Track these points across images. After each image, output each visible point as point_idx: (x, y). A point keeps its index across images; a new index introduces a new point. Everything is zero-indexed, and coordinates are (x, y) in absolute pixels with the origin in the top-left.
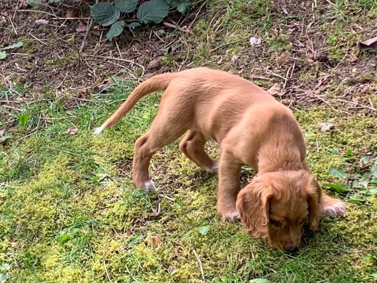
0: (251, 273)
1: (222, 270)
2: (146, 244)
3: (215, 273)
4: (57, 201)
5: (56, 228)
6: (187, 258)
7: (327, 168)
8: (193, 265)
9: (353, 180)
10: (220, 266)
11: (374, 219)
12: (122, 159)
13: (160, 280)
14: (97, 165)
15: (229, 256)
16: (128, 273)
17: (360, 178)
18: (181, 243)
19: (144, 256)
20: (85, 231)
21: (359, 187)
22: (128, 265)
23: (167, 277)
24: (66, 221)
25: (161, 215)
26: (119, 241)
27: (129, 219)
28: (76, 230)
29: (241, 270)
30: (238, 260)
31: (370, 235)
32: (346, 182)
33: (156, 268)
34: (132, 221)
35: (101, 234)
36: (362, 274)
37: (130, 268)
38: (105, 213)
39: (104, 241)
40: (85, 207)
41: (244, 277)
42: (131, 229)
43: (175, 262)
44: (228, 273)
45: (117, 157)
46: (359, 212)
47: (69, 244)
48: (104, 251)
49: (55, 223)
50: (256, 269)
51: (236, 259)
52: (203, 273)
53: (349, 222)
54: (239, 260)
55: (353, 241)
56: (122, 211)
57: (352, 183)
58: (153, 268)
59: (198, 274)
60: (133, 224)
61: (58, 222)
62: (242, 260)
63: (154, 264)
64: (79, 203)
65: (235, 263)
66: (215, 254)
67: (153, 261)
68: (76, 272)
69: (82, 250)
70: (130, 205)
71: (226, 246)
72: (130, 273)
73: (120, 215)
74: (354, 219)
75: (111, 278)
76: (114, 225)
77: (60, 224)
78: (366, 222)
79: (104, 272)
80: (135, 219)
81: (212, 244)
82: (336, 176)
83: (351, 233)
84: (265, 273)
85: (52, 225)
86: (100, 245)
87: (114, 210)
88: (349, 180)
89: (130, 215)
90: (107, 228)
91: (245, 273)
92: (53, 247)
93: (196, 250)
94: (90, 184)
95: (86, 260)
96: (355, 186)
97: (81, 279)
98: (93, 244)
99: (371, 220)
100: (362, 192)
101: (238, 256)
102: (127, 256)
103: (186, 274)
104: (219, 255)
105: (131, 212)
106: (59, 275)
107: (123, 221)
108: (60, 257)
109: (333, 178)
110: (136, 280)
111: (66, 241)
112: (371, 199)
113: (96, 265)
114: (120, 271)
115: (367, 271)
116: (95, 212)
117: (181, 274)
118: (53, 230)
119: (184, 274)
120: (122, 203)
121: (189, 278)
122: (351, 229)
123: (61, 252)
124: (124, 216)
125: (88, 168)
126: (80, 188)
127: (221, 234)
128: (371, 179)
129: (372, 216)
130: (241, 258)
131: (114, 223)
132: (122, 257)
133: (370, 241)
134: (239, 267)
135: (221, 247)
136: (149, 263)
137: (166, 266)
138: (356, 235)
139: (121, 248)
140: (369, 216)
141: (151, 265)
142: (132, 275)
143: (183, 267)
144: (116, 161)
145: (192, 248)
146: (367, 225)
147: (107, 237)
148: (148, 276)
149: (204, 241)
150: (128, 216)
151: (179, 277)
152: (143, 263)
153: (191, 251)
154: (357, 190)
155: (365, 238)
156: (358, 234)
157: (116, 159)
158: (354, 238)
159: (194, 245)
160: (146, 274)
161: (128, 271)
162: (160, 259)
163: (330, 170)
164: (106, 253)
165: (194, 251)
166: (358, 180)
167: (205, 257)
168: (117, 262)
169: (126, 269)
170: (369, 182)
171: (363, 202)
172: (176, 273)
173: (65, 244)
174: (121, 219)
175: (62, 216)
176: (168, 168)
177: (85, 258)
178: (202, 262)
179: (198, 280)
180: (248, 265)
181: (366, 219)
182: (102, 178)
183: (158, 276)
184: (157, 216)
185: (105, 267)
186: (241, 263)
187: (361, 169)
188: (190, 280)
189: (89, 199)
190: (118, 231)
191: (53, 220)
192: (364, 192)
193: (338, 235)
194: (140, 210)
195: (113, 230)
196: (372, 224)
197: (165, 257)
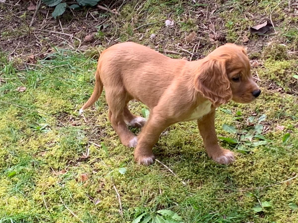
0: (158, 205)
1: (136, 203)
2: (77, 180)
3: (131, 204)
4: (7, 144)
5: (6, 165)
6: (109, 192)
7: (221, 125)
8: (113, 198)
9: (241, 135)
10: (135, 199)
11: (256, 166)
12: (60, 112)
13: (86, 209)
14: (40, 116)
15: (142, 191)
16: (61, 203)
17: (247, 133)
18: (104, 180)
19: (75, 190)
20: (29, 168)
21: (245, 140)
22: (61, 196)
23: (92, 207)
24: (13, 160)
25: (89, 157)
26: (55, 177)
27: (64, 160)
28: (21, 168)
29: (151, 202)
30: (148, 195)
31: (252, 178)
32: (236, 136)
33: (84, 199)
34: (66, 162)
35: (41, 171)
36: (245, 208)
37: (63, 199)
38: (45, 154)
39: (43, 177)
40: (29, 149)
41: (153, 208)
42: (65, 168)
43: (99, 195)
44: (141, 204)
45: (57, 111)
46: (245, 160)
47: (15, 178)
48: (43, 185)
49: (5, 161)
50: (163, 202)
51: (147, 194)
52: (120, 204)
53: (237, 167)
54: (150, 195)
55: (239, 183)
56: (59, 154)
57: (240, 137)
58: (82, 199)
59: (117, 205)
60: (67, 164)
61: (7, 160)
62: (152, 195)
63: (82, 196)
64: (24, 146)
65: (146, 197)
66: (131, 189)
67: (82, 193)
68: (20, 201)
69: (25, 184)
70: (65, 149)
71: (140, 183)
72: (63, 202)
73: (57, 157)
74: (240, 165)
75: (48, 206)
76: (52, 165)
77: (9, 162)
78: (250, 167)
79: (43, 201)
80: (69, 161)
81: (129, 182)
82: (228, 132)
83: (237, 176)
84: (169, 206)
85: (2, 163)
86: (40, 180)
87: (52, 153)
88: (238, 134)
89: (64, 157)
90: (46, 166)
91: (154, 205)
92: (2, 181)
93: (116, 186)
94: (34, 131)
95: (28, 191)
96: (243, 139)
97: (24, 206)
98: (34, 179)
99: (254, 166)
100: (247, 144)
101: (149, 191)
102: (61, 189)
103: (108, 205)
104: (134, 191)
105: (66, 154)
106: (7, 203)
107: (59, 161)
108: (8, 189)
109: (226, 133)
110: (67, 208)
111: (13, 176)
112: (254, 150)
113: (36, 196)
114: (55, 201)
115: (249, 206)
116: (37, 154)
117: (104, 204)
118: (3, 167)
119: (106, 205)
120: (59, 147)
121: (110, 208)
122: (238, 173)
123: (8, 184)
124: (60, 158)
125: (33, 118)
126: (26, 134)
127: (137, 174)
128: (255, 134)
129: (254, 163)
130: (151, 193)
131: (52, 163)
132: (57, 190)
133: (252, 183)
134: (149, 201)
135: (136, 185)
136: (78, 195)
137: (92, 198)
138: (242, 178)
139: (57, 183)
140: (252, 163)
141: (80, 196)
142: (64, 204)
143: (105, 199)
144: (56, 114)
145: (113, 184)
146: (251, 170)
147: (45, 174)
148: (78, 206)
149: (123, 179)
150: (63, 158)
151: (102, 207)
152: (74, 195)
153: (112, 187)
154: (244, 143)
155: (248, 180)
156: (243, 177)
157: (56, 113)
158: (240, 180)
159: (114, 182)
160: (76, 204)
161: (61, 201)
162: (87, 192)
163: (223, 126)
164: (44, 186)
165: (114, 187)
166: (245, 135)
167: (123, 191)
168: (53, 194)
169: (60, 200)
170: (253, 137)
171: (248, 152)
172: (99, 204)
173: (12, 179)
174: (58, 160)
175: (11, 156)
176: (96, 120)
177: (28, 190)
178: (121, 195)
179: (116, 209)
180: (156, 198)
181: (250, 165)
182: (44, 127)
183: (85, 206)
184: (86, 159)
185: (43, 197)
186: (151, 197)
187: (248, 126)
188: (110, 209)
189: (33, 143)
190: (55, 170)
191: (3, 159)
192: (249, 144)
193: (227, 177)
194: (73, 153)
195: (51, 168)
196: (254, 170)
197: (91, 191)
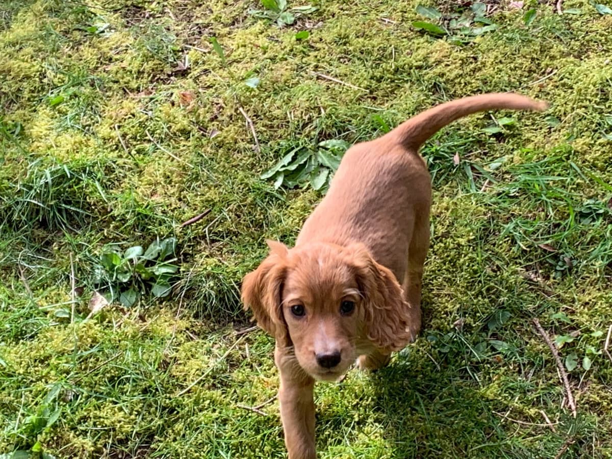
0: (320, 133)
1: (280, 132)
2: (173, 104)
3: (272, 136)
4: (41, 56)
5: (43, 89)
6: (231, 119)
7: (413, 7)
8: (240, 127)
9: (450, 20)
10: (278, 127)
11: (482, 63)
12: (127, 6)
13: (196, 147)
14: (92, 13)
15: (290, 113)
16: (149, 141)
17: (459, 17)
18: (221, 101)
19: (172, 118)
20: (86, 90)
21: (458, 27)
22: (149, 130)
23: (205, 142)
24: (56, 80)
25: (189, 69)
26: (134, 101)
27: (146, 75)
28: (72, 90)
29: (307, 129)
30: (302, 117)
31: (478, 82)
32: (441, 22)
33: (189, 132)
34: (150, 78)
35: (108, 94)
36: (471, 128)
37: (152, 133)
38: (112, 67)
39: (112, 102)
40: (82, 62)
41: (312, 139)
42: (150, 88)
43: (215, 123)
44: (290, 134)
45: (121, 4)
46: (463, 55)
47: (62, 107)
48: (114, 115)
49: (42, 82)
50: (328, 127)
51: (300, 116)
52: (254, 134)
53: (450, 67)
54: (304, 118)
55: (455, 92)
56: (136, 65)
57: (448, 24)
58: (186, 133)
59: (249, 136)
60: (151, 82)
61: (45, 81)
62: (308, 116)
63: (186, 126)
64: (73, 58)
65: (298, 121)
66: (270, 111)
67: (185, 122)
68: (77, 140)
69: (82, 114)
70: (146, 58)
71: (284, 101)
72: (152, 139)
73: (133, 70)
74: (455, 63)
75: (127, 147)
76: (125, 83)
77: (48, 84)
78: (472, 66)
79: (117, 139)
80: (154, 76)
81: (265, 100)
82: (427, 16)
83: (452, 81)
84: (340, 133)
85: (37, 85)
86: (108, 108)
87: (125, 64)
88: (445, 19)
89: (146, 71)
90: (115, 86)
91: (313, 133)
92: (40, 113)
93: (243, 108)
94: (86, 36)
95: (90, 126)
96: (454, 24)
97: (85, 148)
98: (97, 107)
99: (479, 63)
100: (462, 33)
101: (302, 112)
102: (147, 120)
103: (232, 138)
104: (277, 112)
105: (148, 66)
106: (54, 145)
107: (137, 78)
108: (52, 124)
109: (423, 18)
110: (162, 148)
111: (58, 104)
112: (477, 40)
113: (104, 131)
114: (139, 138)
115: (477, 126)
116: (97, 68)
117: (225, 138)
118: (39, 92)
119: (229, 137)
120: (135, 55)
121: (236, 143)
122: (452, 76)
123: (52, 118)
124: (139, 72)
125: (79, 17)
126: (72, 41)
127: (277, 88)
128: (474, 17)
129: (480, 59)
130: (305, 115)
131: (125, 80)
132: (141, 120)
133: (479, 90)
134: (305, 125)
135: (278, 103)
136: (179, 126)
137: (203, 129)
138: (460, 83)
139: (138, 109)
140: (475, 59)
141: (182, 128)
142: (155, 142)
143: (226, 129)
144: (120, 9)
145: (238, 105)
146: (474, 71)
147: (115, 98)
148: (179, 143)
149: (254, 96)
150: (143, 72)
151: (222, 141)
152: (171, 127)
153: (237, 110)
154: (456, 31)
155: (472, 87)
156: (462, 81)
157: (119, 7)
158: (457, 86)
159: (240, 100)
160: (175, 140)
161: (149, 137)
162: (194, 119)
163: (418, 9)
164: (117, 115)
165: (241, 109)
166: (457, 20)
167: (257, 116)
168: (133, 127)
169: (146, 136)
170: (471, 22)
171: (467, 44)
172: (216, 137)
173: (57, 108)
174: (135, 76)
175: (50, 74)
176: (192, 17)
177: (88, 123)
178: (253, 123)
179: (248, 145)
180: (316, 122)
181: (471, 63)
182: (101, 29)
183: (192, 142)
184: (185, 70)
185: (117, 133)
186: (307, 121)
187: (460, 7)
188: (237, 145)
189: (88, 53)
190: (132, 91)
191: (37, 79)
192: (467, 32)
193: (435, 83)
194: (160, 64)
195: (123, 89)
196: (480, 69)
197: (201, 118)
